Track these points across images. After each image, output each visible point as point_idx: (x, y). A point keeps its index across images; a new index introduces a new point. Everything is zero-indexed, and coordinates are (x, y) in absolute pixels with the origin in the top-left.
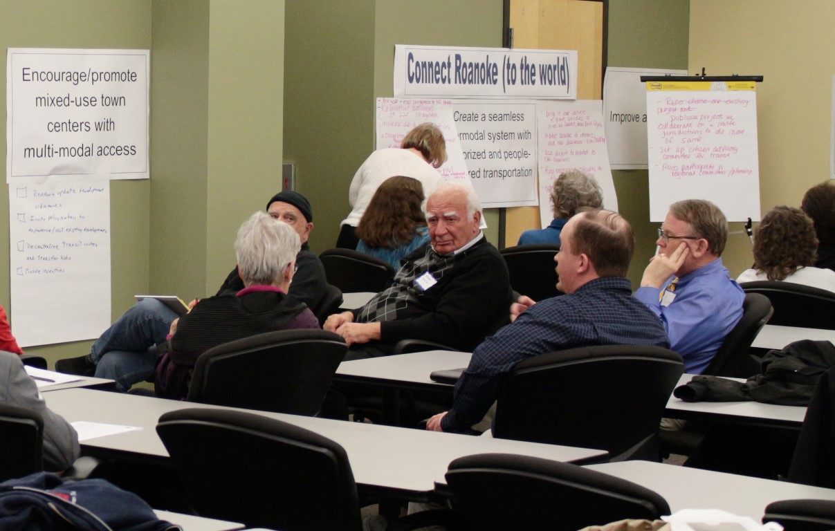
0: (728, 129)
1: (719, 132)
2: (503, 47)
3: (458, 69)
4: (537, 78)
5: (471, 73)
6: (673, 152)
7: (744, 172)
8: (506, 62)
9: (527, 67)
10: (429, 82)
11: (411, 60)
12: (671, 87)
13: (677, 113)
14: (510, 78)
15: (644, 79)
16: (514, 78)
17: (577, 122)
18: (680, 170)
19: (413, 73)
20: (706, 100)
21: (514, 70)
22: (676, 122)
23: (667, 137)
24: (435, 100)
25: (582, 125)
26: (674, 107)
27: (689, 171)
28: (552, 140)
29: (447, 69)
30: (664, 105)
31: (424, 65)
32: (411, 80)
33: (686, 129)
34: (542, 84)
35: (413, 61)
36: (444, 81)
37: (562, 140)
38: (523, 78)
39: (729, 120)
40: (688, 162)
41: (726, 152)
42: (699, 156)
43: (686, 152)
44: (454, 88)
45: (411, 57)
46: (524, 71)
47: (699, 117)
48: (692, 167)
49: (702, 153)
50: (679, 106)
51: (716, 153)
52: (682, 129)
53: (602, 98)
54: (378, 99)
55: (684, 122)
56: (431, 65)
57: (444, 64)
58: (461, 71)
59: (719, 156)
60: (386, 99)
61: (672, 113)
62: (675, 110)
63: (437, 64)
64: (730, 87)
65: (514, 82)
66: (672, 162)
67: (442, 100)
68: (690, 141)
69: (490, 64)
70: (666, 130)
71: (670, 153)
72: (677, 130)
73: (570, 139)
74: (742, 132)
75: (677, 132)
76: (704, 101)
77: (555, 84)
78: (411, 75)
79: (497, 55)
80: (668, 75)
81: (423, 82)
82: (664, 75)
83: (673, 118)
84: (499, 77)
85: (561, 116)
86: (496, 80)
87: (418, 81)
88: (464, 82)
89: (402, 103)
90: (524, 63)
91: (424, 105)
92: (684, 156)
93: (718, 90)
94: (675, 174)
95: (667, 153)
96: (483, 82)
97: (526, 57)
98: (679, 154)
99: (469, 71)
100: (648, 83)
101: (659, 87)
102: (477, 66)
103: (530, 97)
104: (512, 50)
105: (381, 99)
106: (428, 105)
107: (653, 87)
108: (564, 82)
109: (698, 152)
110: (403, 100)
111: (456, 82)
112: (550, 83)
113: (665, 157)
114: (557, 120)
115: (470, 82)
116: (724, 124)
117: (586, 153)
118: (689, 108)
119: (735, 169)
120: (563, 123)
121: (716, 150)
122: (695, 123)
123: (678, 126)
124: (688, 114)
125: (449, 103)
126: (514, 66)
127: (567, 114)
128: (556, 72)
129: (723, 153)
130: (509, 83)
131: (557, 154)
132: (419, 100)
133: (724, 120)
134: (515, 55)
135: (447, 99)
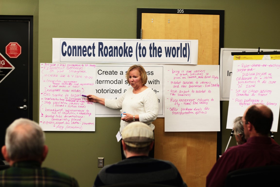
0: (268, 80)
1: (264, 82)
2: (137, 38)
3: (100, 49)
4: (163, 53)
5: (112, 51)
6: (241, 93)
7: (273, 104)
8: (138, 46)
9: (155, 48)
10: (78, 56)
11: (64, 46)
12: (245, 57)
13: (246, 72)
14: (141, 53)
15: (233, 54)
16: (144, 53)
17: (197, 76)
18: (243, 102)
19: (66, 52)
20: (260, 65)
21: (144, 50)
22: (245, 77)
23: (240, 84)
24: (84, 65)
25: (202, 77)
26: (244, 69)
27: (247, 103)
28: (177, 85)
29: (92, 50)
30: (241, 68)
31: (75, 47)
32: (64, 55)
33: (249, 80)
34: (167, 56)
35: (66, 46)
36: (90, 55)
37: (185, 85)
38: (152, 53)
39: (270, 75)
40: (247, 98)
41: (266, 93)
42: (253, 95)
43: (247, 93)
44: (98, 58)
45: (64, 43)
46: (152, 50)
47: (256, 74)
48: (249, 100)
49: (255, 93)
50: (247, 68)
51: (261, 93)
52: (247, 80)
53: (219, 64)
54: (41, 64)
55: (249, 77)
56: (79, 47)
57: (90, 47)
58: (103, 50)
59: (262, 95)
60: (47, 63)
61: (243, 72)
62: (245, 70)
63: (85, 47)
64: (272, 58)
65: (144, 56)
66: (240, 98)
67: (89, 65)
68: (250, 87)
69: (127, 47)
70: (239, 81)
71: (240, 93)
72: (244, 81)
73: (191, 85)
74: (275, 82)
75: (244, 82)
76: (259, 66)
77: (178, 56)
78: (64, 52)
79: (132, 43)
80: (244, 51)
81: (73, 55)
82: (242, 52)
83: (244, 74)
84: (134, 53)
85: (185, 73)
86: (132, 55)
87: (69, 55)
88: (106, 55)
89: (59, 66)
90: (152, 46)
91: (76, 67)
92: (246, 95)
93: (266, 59)
94: (240, 104)
95: (238, 93)
96: (121, 56)
97: (154, 44)
98: (244, 93)
99: (109, 50)
100: (235, 56)
101: (239, 58)
102: (116, 48)
103: (159, 63)
104: (143, 40)
105: (44, 64)
106: (79, 67)
107: (236, 58)
108: (185, 56)
109: (252, 93)
110: (59, 64)
111: (99, 56)
112: (174, 56)
113: (237, 95)
114: (181, 75)
115: (110, 56)
116: (266, 78)
117: (203, 92)
118: (252, 69)
119: (269, 102)
120: (186, 76)
121: (261, 92)
122: (253, 77)
123: (245, 79)
124: (251, 72)
125: (94, 66)
126: (144, 48)
127: (190, 72)
128: (179, 51)
129: (264, 93)
130: (140, 56)
131: (180, 92)
132: (72, 64)
133: (267, 75)
134: (145, 43)
135: (93, 64)
